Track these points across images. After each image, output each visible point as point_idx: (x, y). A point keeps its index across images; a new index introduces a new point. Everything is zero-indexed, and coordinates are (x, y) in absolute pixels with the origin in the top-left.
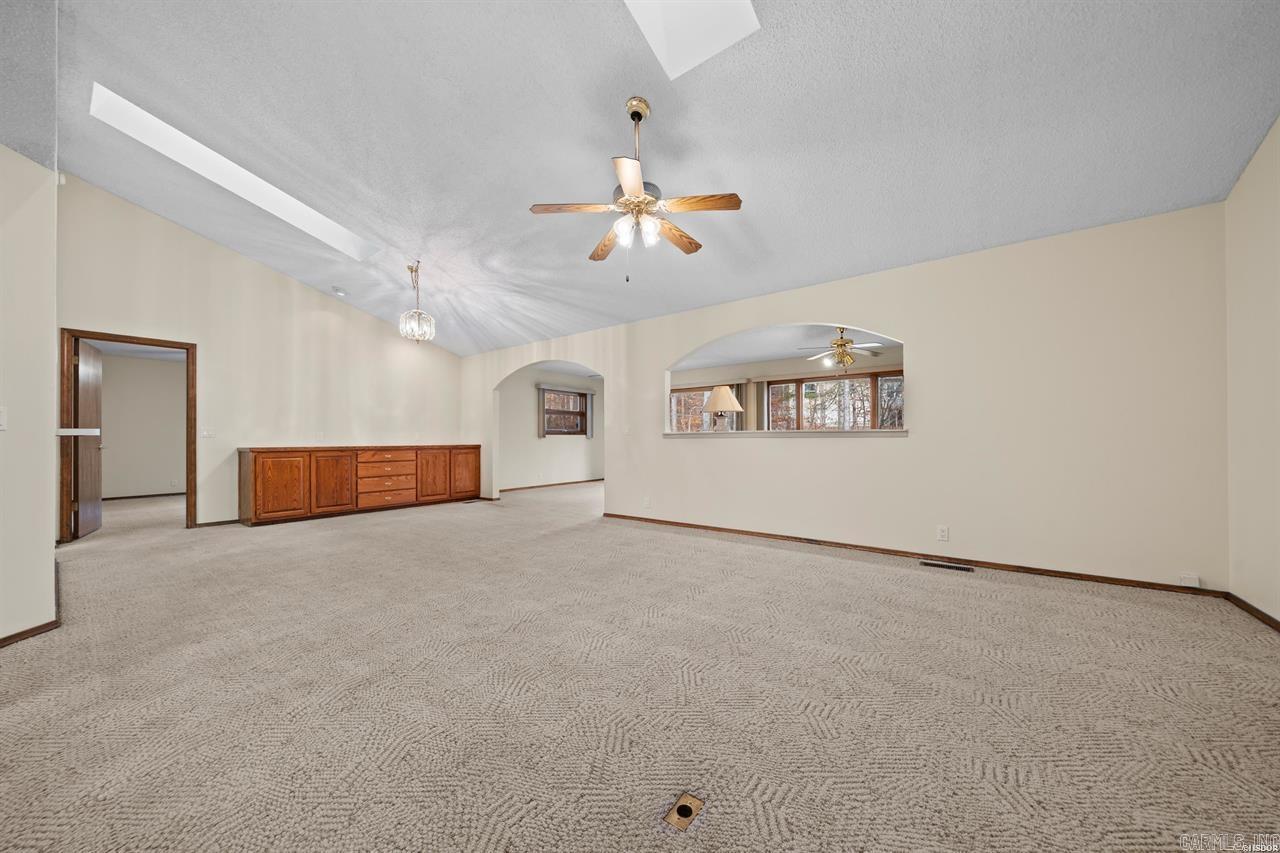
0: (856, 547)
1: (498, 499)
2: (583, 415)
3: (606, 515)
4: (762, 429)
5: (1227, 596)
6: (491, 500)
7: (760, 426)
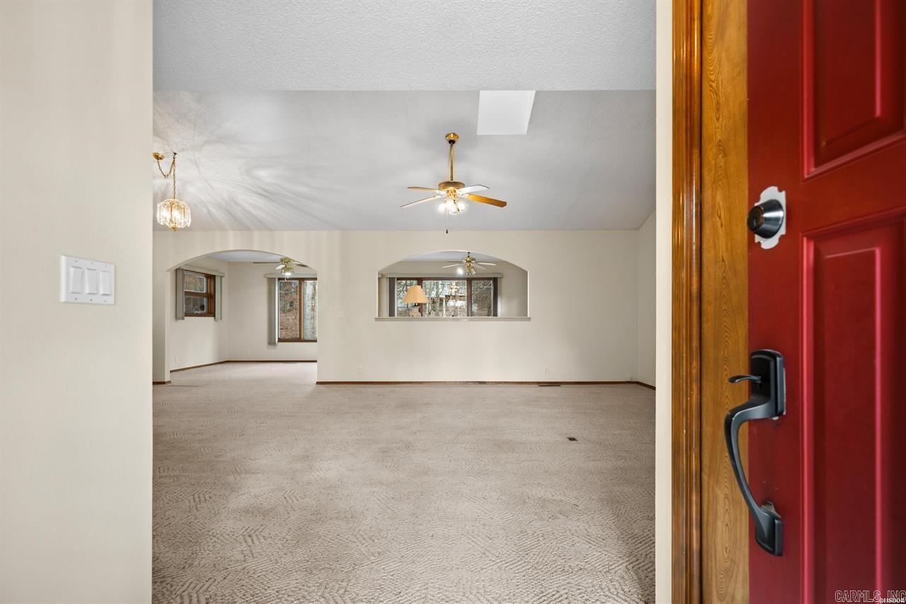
0: (505, 382)
1: (170, 382)
2: (211, 297)
3: (318, 383)
4: (394, 316)
5: (638, 383)
6: (164, 383)
7: (391, 313)
